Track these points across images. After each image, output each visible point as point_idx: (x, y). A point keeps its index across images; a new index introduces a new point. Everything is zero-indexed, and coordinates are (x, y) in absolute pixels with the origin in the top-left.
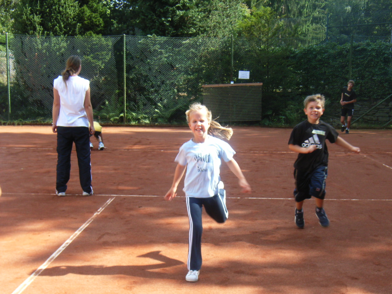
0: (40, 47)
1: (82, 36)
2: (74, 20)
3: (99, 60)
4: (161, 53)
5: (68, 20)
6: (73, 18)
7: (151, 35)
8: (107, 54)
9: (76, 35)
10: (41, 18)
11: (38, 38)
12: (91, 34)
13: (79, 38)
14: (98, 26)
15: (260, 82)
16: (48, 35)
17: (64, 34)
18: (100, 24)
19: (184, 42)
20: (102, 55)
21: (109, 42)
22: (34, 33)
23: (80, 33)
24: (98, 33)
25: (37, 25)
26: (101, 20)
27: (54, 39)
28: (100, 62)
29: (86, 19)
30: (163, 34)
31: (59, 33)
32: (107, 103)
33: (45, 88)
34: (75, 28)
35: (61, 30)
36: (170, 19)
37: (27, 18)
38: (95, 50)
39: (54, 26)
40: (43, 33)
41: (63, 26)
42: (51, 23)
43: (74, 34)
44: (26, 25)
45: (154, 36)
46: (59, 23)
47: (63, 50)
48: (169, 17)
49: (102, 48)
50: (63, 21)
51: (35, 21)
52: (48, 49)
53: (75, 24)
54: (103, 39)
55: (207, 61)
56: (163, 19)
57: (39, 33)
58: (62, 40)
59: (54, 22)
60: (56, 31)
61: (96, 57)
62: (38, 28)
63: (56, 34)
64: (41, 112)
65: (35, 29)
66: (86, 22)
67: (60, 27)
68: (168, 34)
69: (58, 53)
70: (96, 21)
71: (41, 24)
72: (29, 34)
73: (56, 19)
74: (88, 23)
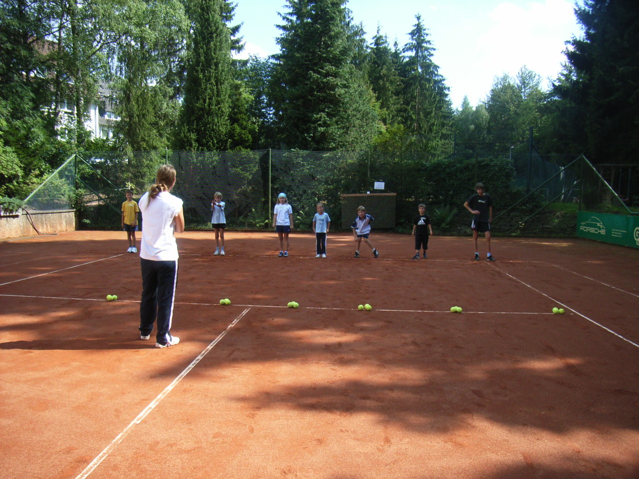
0: (195, 160)
1: (232, 150)
2: (226, 136)
3: (247, 172)
4: (303, 165)
5: (220, 136)
6: (225, 135)
7: (295, 149)
8: (255, 166)
9: (227, 149)
10: (196, 135)
11: (194, 153)
12: (240, 148)
13: (230, 152)
14: (247, 141)
15: (394, 192)
16: (202, 150)
17: (217, 149)
18: (249, 140)
19: (325, 155)
20: (250, 167)
21: (256, 155)
22: (190, 148)
23: (231, 148)
24: (246, 148)
25: (193, 142)
26: (250, 136)
27: (207, 154)
28: (248, 174)
29: (236, 135)
30: (306, 149)
31: (212, 148)
32: (253, 210)
33: (198, 197)
34: (227, 143)
35: (214, 146)
36: (312, 135)
37: (185, 135)
38: (244, 163)
39: (208, 142)
40: (198, 149)
41: (215, 142)
42: (205, 140)
43: (225, 149)
44: (184, 141)
45: (297, 150)
46: (212, 139)
47: (215, 163)
48: (311, 133)
49: (250, 161)
50: (216, 137)
51: (191, 138)
52: (202, 162)
53: (227, 141)
54: (251, 153)
55: (347, 172)
56: (306, 135)
57: (195, 148)
58: (215, 155)
59: (208, 138)
60: (209, 146)
61: (244, 169)
62: (194, 145)
63: (209, 149)
64: (195, 219)
65: (191, 145)
66: (236, 138)
67: (213, 143)
68: (310, 148)
69: (210, 166)
70: (245, 137)
71: (197, 141)
72: (186, 149)
73: (210, 136)
74: (238, 139)
